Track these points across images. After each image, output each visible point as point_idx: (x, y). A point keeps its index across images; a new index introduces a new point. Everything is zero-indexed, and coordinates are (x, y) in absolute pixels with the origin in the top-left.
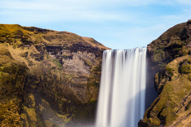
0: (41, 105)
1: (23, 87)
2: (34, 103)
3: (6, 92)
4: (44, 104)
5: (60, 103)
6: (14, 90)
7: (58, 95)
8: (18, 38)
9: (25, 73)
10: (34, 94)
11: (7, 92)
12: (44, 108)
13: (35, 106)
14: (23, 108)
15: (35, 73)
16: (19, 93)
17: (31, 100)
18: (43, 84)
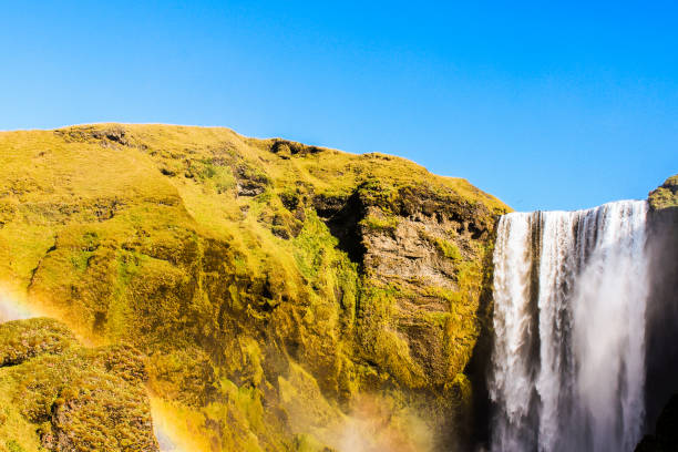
0: (289, 383)
1: (217, 313)
2: (260, 370)
3: (155, 325)
4: (299, 379)
5: (352, 379)
6: (184, 319)
7: (345, 353)
8: (223, 162)
9: (225, 264)
10: (262, 341)
11: (159, 322)
12: (299, 392)
13: (263, 381)
14: (215, 384)
15: (266, 273)
16: (200, 329)
17: (250, 362)
18: (294, 311)
